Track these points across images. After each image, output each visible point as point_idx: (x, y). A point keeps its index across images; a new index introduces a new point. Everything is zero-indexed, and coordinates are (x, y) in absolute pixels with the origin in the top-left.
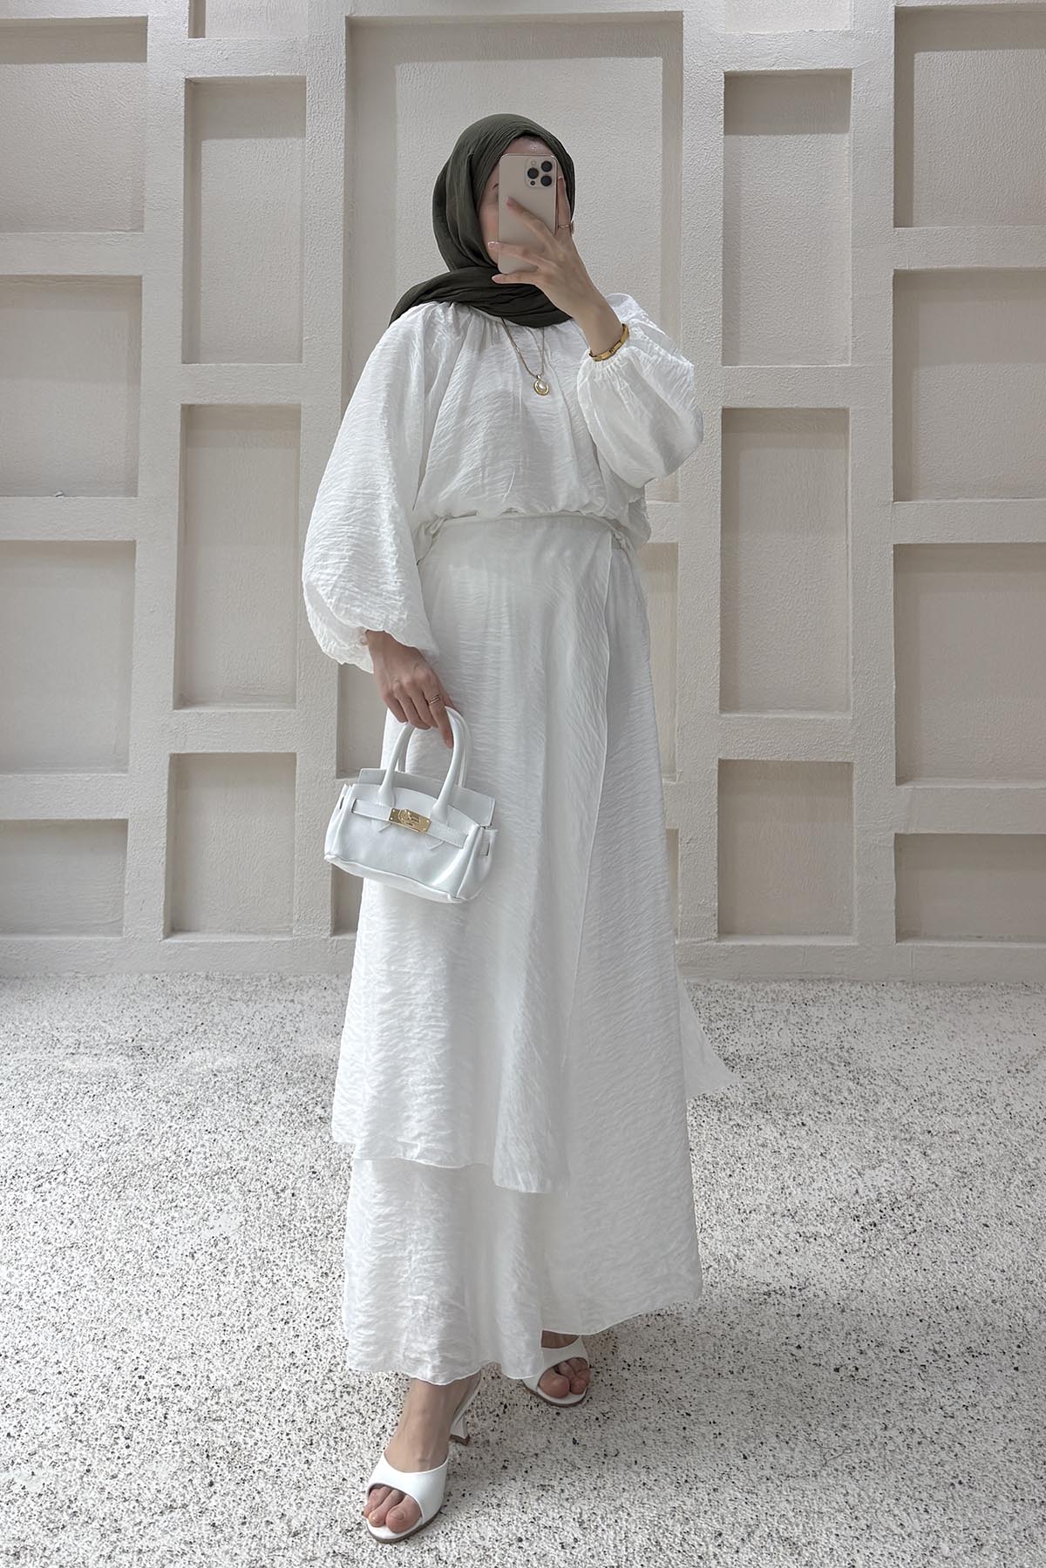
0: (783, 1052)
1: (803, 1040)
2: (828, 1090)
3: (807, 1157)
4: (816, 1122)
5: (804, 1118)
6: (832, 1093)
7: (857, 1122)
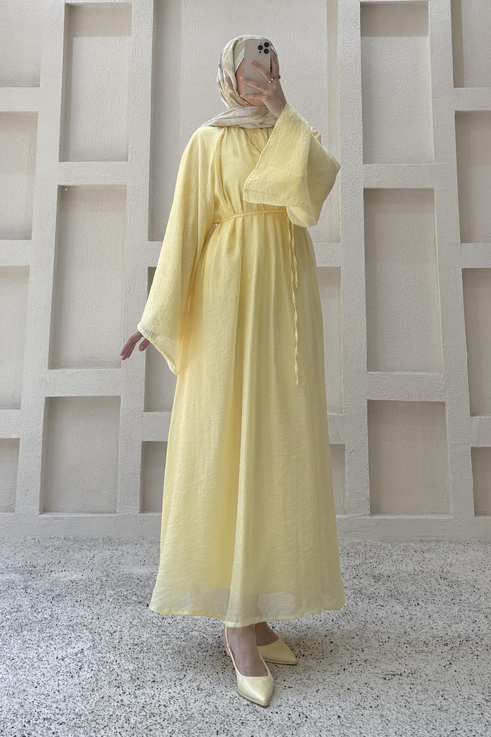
0: (408, 574)
1: (421, 569)
2: (434, 590)
3: (420, 619)
4: (426, 604)
5: (419, 602)
6: (436, 592)
7: (449, 604)
